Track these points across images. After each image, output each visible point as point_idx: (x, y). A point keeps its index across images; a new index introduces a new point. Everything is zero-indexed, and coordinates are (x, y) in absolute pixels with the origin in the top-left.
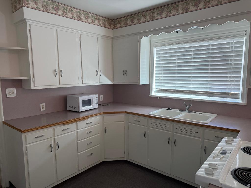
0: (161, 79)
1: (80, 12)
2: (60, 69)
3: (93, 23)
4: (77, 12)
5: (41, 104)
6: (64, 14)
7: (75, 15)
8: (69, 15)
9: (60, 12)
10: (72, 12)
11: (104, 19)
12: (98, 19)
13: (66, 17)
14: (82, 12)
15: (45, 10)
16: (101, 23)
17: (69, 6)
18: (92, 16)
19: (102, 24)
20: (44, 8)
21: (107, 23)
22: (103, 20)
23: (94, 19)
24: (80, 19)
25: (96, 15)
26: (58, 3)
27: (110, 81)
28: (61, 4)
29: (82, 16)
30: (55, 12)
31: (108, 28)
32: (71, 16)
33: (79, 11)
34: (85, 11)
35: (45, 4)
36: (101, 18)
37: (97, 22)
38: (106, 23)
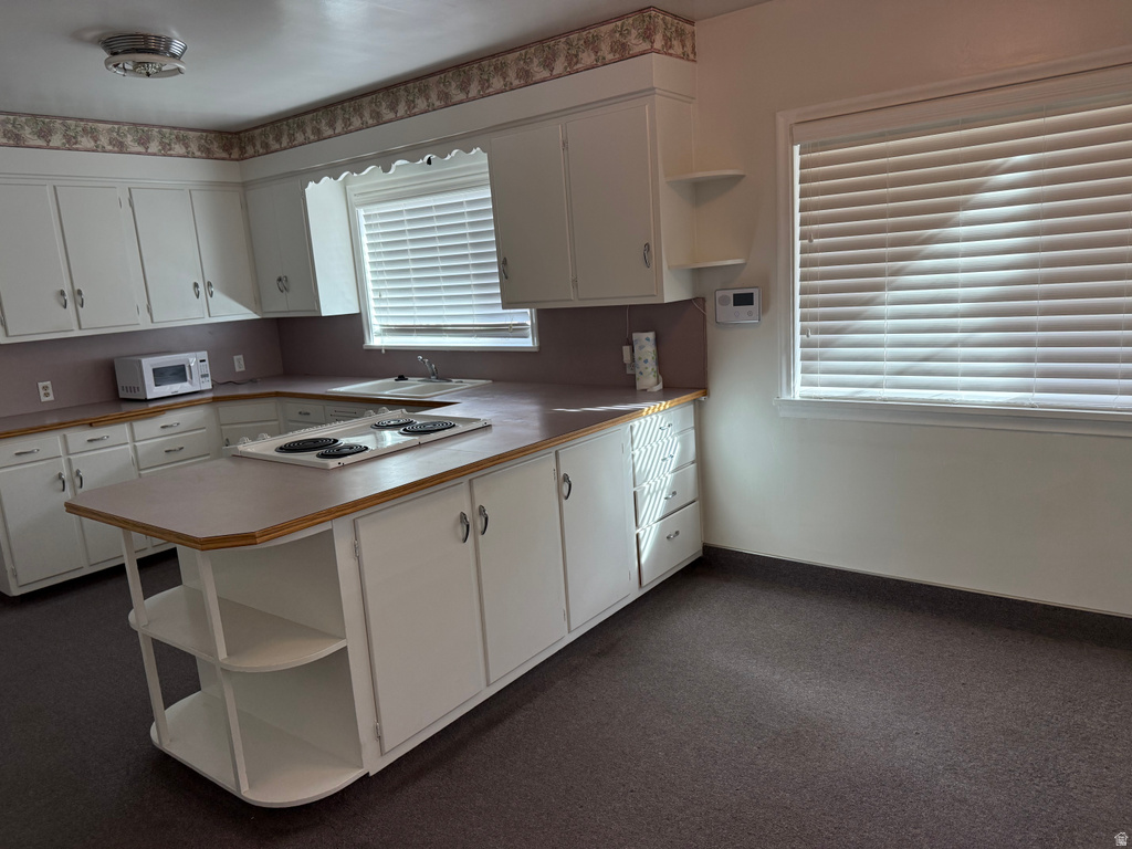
0: (384, 296)
1: (119, 129)
2: (76, 288)
3: (165, 150)
4: (112, 130)
5: (41, 385)
6: (70, 143)
7: (104, 141)
8: (86, 142)
9: (57, 140)
10: (93, 134)
11: (204, 134)
12: (183, 141)
13: (77, 150)
14: (126, 128)
15: (11, 142)
16: (194, 148)
17: (82, 120)
18: (160, 132)
19: (199, 150)
20: (9, 138)
21: (216, 145)
22: (200, 138)
23: (167, 141)
24: (121, 148)
25: (175, 128)
26: (47, 116)
27: (248, 311)
28: (56, 117)
29: (129, 140)
30: (41, 143)
31: (223, 159)
32: (91, 144)
33: (116, 126)
34: (134, 124)
35: (10, 126)
36: (191, 134)
37: (179, 149)
38: (215, 147)
